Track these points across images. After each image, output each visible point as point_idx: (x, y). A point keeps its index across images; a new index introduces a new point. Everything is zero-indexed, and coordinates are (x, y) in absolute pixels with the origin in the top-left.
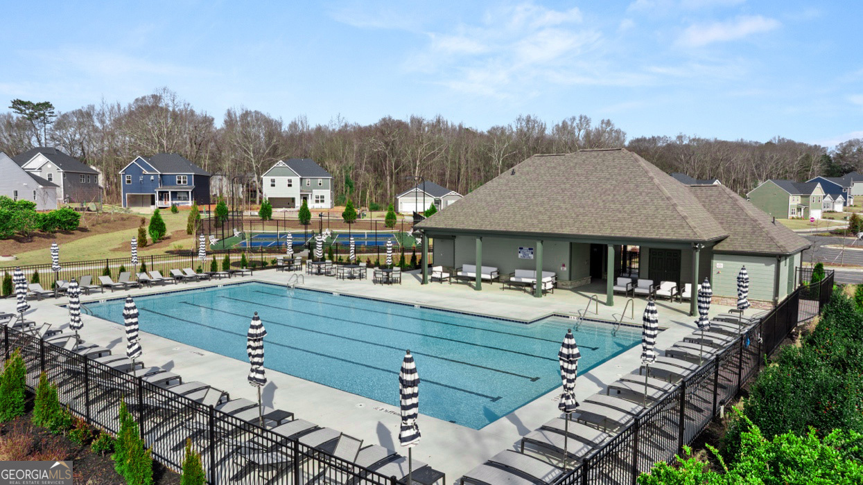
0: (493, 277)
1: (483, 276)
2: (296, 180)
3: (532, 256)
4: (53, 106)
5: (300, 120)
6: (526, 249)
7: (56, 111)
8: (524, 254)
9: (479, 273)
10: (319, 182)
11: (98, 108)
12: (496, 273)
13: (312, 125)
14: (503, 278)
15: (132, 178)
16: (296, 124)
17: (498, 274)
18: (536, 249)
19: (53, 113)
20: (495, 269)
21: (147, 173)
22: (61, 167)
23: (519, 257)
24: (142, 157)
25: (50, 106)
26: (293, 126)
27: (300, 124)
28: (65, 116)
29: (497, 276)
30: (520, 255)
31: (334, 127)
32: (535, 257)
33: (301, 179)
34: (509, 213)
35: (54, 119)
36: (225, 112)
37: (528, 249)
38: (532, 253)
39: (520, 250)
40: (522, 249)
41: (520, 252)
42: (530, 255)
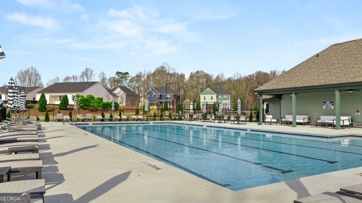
0: (305, 121)
1: (297, 121)
2: (215, 96)
3: (332, 107)
4: (129, 73)
5: (221, 75)
6: (328, 103)
7: (130, 75)
8: (327, 106)
9: (295, 118)
10: (225, 97)
11: (143, 73)
12: (308, 119)
13: (226, 77)
14: (312, 122)
15: (150, 97)
16: (219, 77)
17: (309, 119)
18: (335, 102)
19: (129, 76)
20: (307, 116)
21: (155, 94)
22: (125, 93)
23: (324, 108)
24: (154, 88)
25: (128, 74)
26: (218, 77)
27: (220, 77)
28: (133, 77)
29: (308, 121)
30: (324, 107)
31: (235, 78)
32: (335, 107)
33: (217, 96)
34: (314, 76)
35: (129, 78)
36: (190, 73)
37: (329, 102)
38: (333, 105)
39: (324, 104)
40: (325, 103)
41: (324, 105)
42: (331, 107)
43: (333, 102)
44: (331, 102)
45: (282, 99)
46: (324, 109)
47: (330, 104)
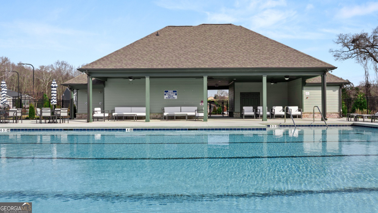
3: (176, 97)
6: (170, 92)
8: (170, 96)
30: (165, 97)
37: (172, 91)
38: (176, 95)
39: (165, 93)
40: (167, 91)
41: (165, 95)
42: (174, 96)
43: (176, 91)
44: (174, 91)
45: (106, 86)
46: (165, 99)
47: (173, 93)
